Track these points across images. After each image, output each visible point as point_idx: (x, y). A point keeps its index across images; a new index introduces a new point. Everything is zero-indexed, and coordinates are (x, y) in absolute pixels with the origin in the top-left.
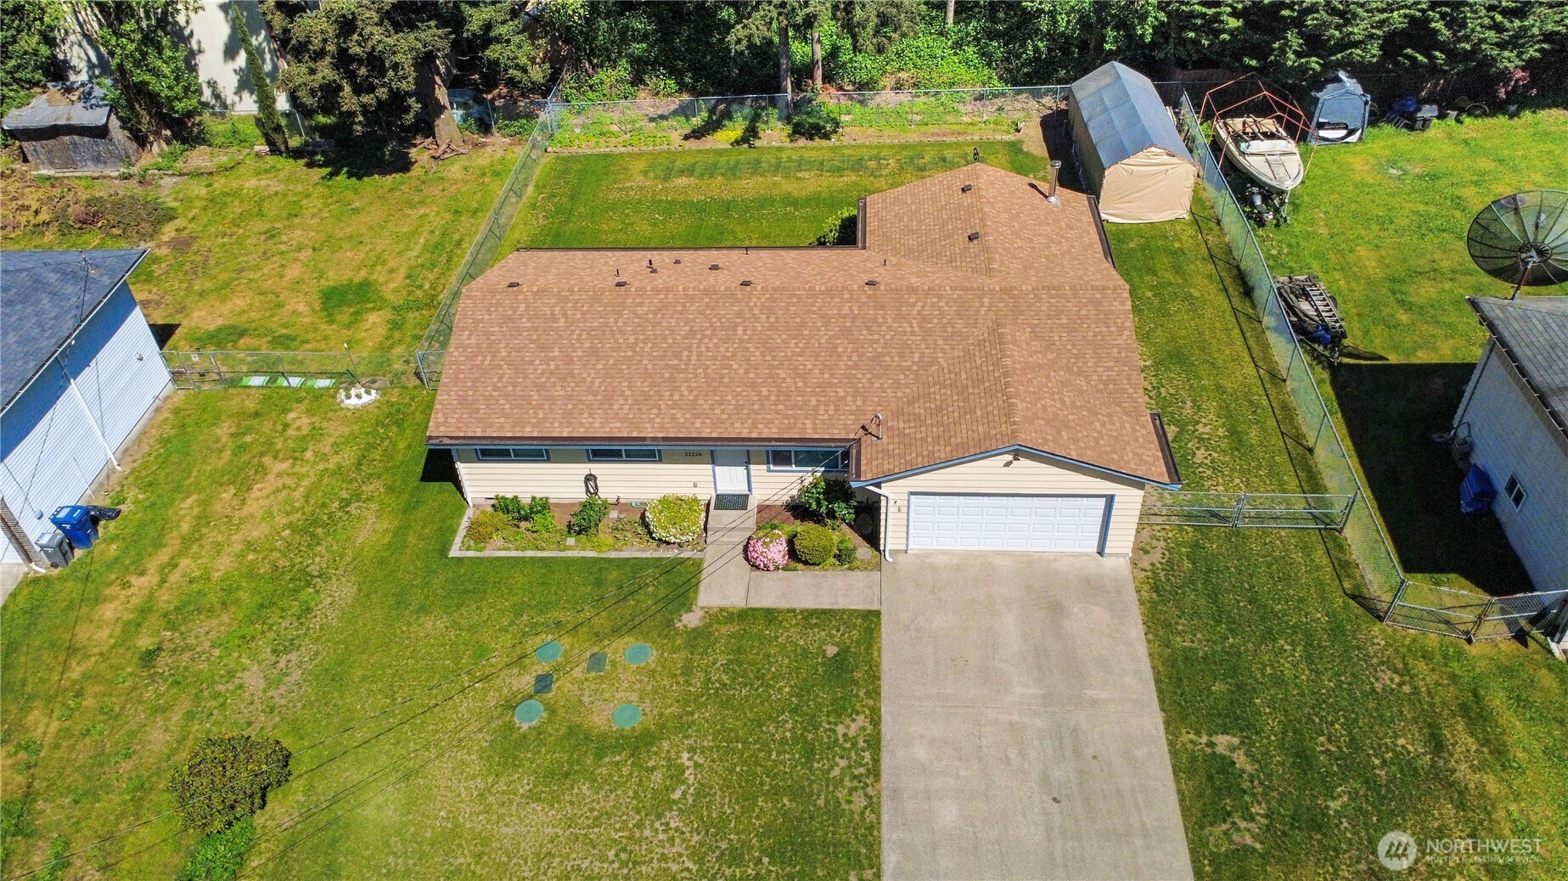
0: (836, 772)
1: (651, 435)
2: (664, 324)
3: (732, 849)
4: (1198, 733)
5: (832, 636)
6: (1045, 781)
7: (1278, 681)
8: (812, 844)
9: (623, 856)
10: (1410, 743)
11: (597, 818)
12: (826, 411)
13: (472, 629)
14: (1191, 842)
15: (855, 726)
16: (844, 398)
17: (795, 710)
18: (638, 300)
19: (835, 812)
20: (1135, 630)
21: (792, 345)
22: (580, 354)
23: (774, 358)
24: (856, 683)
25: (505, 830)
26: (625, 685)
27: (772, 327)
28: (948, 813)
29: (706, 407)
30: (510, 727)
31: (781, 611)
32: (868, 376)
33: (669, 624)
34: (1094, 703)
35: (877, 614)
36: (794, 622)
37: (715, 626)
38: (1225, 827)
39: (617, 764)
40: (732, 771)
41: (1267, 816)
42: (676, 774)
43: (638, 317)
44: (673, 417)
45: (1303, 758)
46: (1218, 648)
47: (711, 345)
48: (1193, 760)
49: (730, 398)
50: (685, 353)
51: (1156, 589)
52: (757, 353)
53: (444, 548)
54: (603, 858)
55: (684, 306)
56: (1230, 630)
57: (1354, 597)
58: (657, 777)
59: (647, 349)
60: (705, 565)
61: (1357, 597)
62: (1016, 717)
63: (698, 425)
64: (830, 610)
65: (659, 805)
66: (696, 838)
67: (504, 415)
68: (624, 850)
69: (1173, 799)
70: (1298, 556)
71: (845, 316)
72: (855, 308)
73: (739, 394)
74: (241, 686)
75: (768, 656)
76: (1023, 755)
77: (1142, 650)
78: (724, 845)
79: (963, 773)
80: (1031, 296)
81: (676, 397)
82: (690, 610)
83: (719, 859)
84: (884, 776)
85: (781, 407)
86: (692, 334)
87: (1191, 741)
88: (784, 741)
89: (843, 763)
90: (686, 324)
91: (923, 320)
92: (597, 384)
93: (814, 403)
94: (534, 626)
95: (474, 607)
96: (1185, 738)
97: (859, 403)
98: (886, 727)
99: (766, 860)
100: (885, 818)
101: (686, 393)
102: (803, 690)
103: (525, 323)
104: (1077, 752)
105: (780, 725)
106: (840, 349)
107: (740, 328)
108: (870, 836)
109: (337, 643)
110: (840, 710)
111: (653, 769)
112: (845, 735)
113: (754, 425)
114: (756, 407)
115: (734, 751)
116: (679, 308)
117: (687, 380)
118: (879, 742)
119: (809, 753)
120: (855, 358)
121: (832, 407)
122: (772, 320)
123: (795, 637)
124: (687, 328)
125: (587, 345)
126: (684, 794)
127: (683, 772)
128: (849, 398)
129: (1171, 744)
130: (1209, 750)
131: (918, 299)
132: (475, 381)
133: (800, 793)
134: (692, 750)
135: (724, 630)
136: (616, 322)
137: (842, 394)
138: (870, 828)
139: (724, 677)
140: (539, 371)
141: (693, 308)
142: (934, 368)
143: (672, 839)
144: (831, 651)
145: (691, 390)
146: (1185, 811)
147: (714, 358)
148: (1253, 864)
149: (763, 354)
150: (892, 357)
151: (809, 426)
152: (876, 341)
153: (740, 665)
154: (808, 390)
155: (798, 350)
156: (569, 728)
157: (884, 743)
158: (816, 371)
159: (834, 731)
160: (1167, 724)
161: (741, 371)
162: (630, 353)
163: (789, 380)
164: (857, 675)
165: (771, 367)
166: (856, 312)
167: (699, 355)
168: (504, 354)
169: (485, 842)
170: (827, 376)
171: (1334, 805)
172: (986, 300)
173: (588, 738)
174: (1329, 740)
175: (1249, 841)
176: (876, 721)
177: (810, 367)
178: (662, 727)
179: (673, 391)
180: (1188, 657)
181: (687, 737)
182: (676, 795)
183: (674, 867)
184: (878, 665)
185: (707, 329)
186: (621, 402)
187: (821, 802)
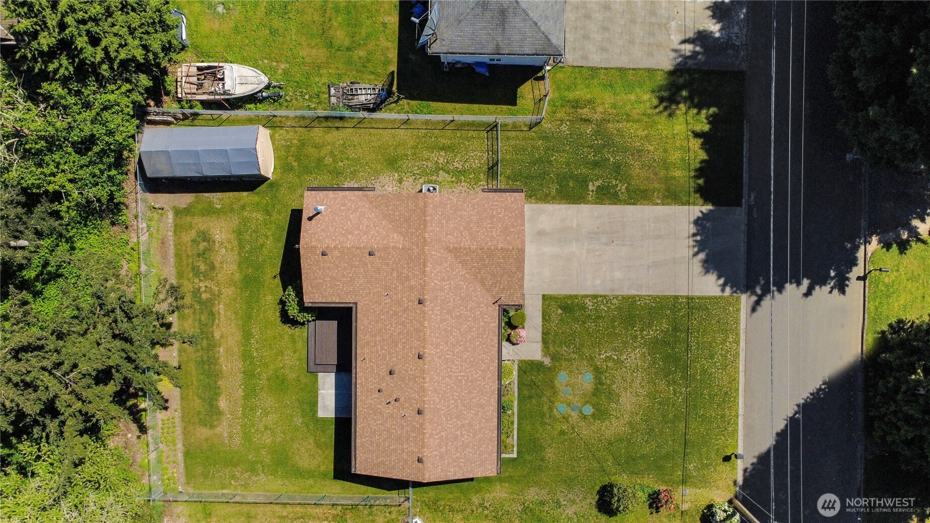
0: (605, 309)
1: (497, 386)
2: (444, 389)
3: (632, 339)
4: (589, 194)
5: (554, 311)
6: (606, 244)
7: (568, 164)
8: (629, 315)
9: (636, 371)
10: (589, 130)
11: (624, 381)
12: (486, 318)
13: (552, 439)
14: (624, 204)
15: (589, 304)
16: (481, 311)
17: (584, 323)
18: (432, 402)
19: (619, 309)
20: (549, 207)
21: (456, 334)
22: (459, 422)
23: (462, 341)
24: (573, 303)
25: (629, 408)
26: (576, 380)
27: (447, 343)
28: (618, 274)
29: (484, 366)
30: (593, 415)
31: (543, 330)
32: (471, 302)
33: (549, 368)
34: (578, 225)
35: (544, 296)
36: (548, 325)
37: (550, 352)
38: (620, 193)
39: (605, 378)
40: (607, 341)
41: (616, 180)
42: (609, 358)
43: (440, 401)
44: (489, 378)
45: (596, 164)
46: (556, 181)
47: (455, 368)
48: (598, 198)
49: (480, 357)
50: (459, 378)
51: (531, 197)
52: (460, 348)
53: (514, 459)
54: (637, 377)
55: (435, 382)
56: (548, 175)
57: (530, 129)
58: (609, 364)
59: (457, 394)
60: (521, 359)
61: (531, 127)
62: (584, 251)
63: (492, 368)
64: (543, 312)
65: (619, 362)
66: (629, 350)
67: (488, 446)
68: (634, 371)
69: (611, 207)
70: (512, 142)
71: (441, 313)
72: (437, 309)
73: (478, 353)
74: (575, 513)
75: (563, 333)
76: (597, 250)
77: (557, 206)
78: (631, 341)
79: (604, 269)
80: (431, 234)
81: (480, 378)
82: (543, 362)
83: (635, 342)
84: (606, 294)
85: (485, 336)
86: (450, 377)
87: (592, 197)
88: (596, 326)
89: (602, 307)
90: (445, 379)
91: (443, 279)
92: (474, 412)
93: (483, 323)
94: (550, 416)
95: (542, 441)
96: (590, 199)
97: (483, 305)
98: (589, 293)
99: (635, 329)
100: (620, 294)
101: (478, 375)
102: (576, 320)
103: (443, 450)
104: (596, 233)
105: (590, 327)
106: (458, 314)
107: (447, 356)
108: (625, 298)
109: (557, 486)
110: (583, 308)
111: (607, 366)
112: (592, 306)
113: (492, 346)
114: (484, 346)
115: (599, 341)
116: (436, 384)
117: (472, 375)
118: (595, 295)
119: (599, 317)
120: (462, 308)
121: (485, 316)
122: (443, 343)
123: (555, 324)
124: (447, 379)
125: (455, 420)
126: (614, 355)
127: (608, 357)
128: (481, 309)
129: (592, 204)
130: (595, 192)
131: (433, 282)
132: (471, 463)
133: (613, 320)
134: (600, 355)
135: (551, 349)
136: (443, 410)
137: (479, 313)
138: (624, 298)
139: (572, 347)
140: (467, 437)
141: (436, 378)
142: (467, 276)
143: (630, 357)
144: (560, 311)
145: (477, 373)
146: (615, 204)
147: (462, 366)
148: (631, 188)
149: (460, 345)
150: (462, 293)
151: (493, 325)
152: (454, 299)
153: (566, 342)
154: (477, 326)
155: (458, 332)
156: (593, 395)
157: (595, 294)
158: (468, 323)
159: (591, 309)
160: (585, 203)
161: (468, 354)
162: (459, 401)
163: (472, 334)
164: (569, 302)
165: (466, 342)
166: (439, 308)
167: (460, 372)
168: (459, 454)
169: (632, 413)
170: (470, 319)
171: (612, 159)
172: (433, 253)
173: (597, 389)
174: (590, 154)
175: (624, 187)
176: (587, 296)
177: (466, 326)
178: (591, 365)
179: (477, 380)
180: (559, 192)
181: (595, 356)
182: (616, 357)
183: (638, 355)
184: (565, 295)
185: (447, 370)
186: (482, 400)
187: (616, 313)
